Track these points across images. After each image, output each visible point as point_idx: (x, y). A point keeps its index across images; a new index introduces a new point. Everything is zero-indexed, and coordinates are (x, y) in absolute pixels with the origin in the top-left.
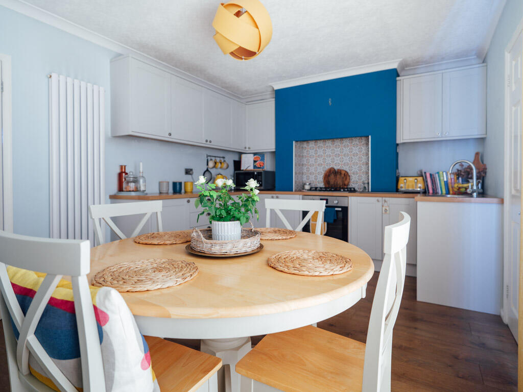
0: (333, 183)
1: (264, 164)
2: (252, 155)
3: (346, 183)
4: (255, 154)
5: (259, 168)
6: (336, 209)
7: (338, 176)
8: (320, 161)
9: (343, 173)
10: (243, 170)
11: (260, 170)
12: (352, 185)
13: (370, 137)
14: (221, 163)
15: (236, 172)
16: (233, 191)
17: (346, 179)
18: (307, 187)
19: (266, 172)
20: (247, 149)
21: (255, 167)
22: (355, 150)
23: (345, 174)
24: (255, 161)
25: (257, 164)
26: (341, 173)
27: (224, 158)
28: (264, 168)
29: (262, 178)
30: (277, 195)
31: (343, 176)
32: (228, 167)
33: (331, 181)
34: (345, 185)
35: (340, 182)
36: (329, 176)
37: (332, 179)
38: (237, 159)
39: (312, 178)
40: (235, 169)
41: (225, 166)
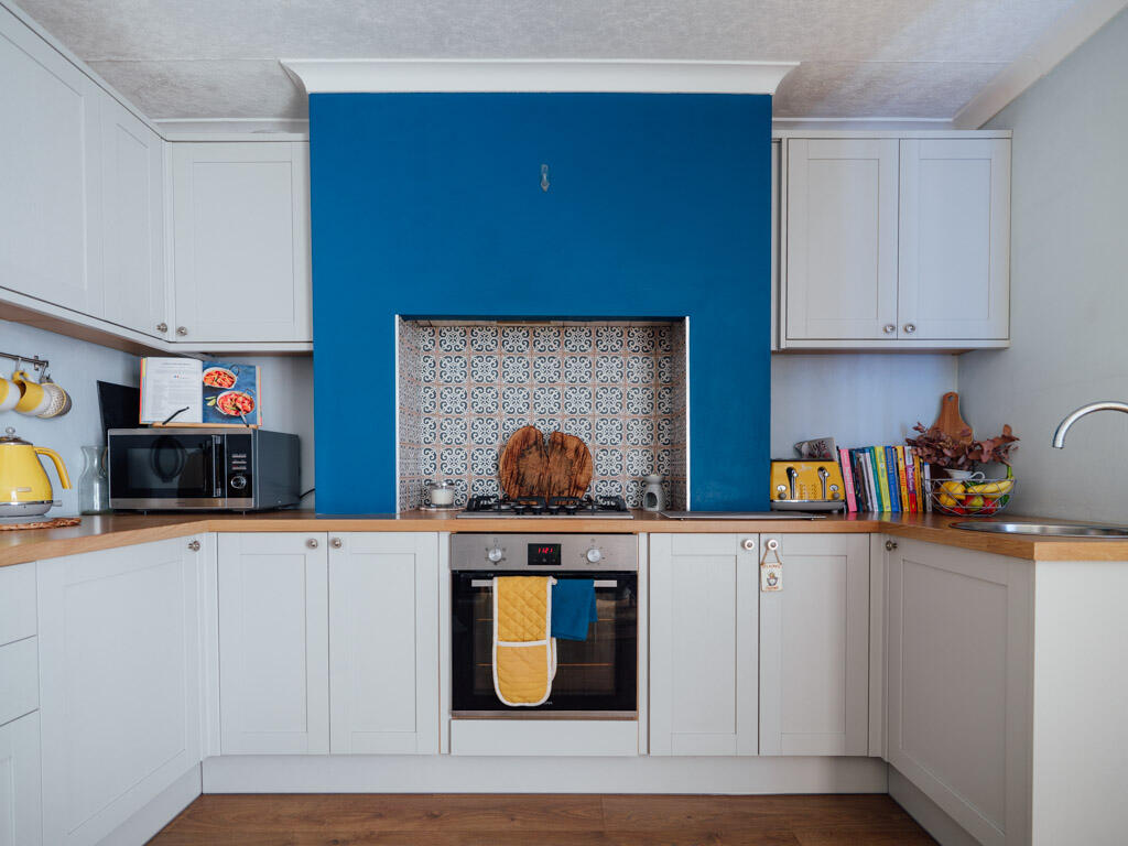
0: (535, 482)
1: (251, 403)
2: (197, 364)
3: (582, 479)
4: (210, 358)
5: (229, 418)
6: (598, 583)
7: (555, 457)
8: (486, 400)
9: (572, 445)
10: (145, 426)
11: (238, 428)
12: (598, 489)
13: (687, 318)
14: (22, 386)
15: (111, 432)
16: (97, 520)
17: (582, 466)
18: (441, 496)
19: (268, 437)
20: (171, 335)
21: (208, 413)
22: (610, 369)
23: (577, 450)
24: (209, 391)
25: (224, 402)
26: (563, 447)
27: (39, 363)
28: (254, 420)
29: (248, 459)
30: (333, 535)
31: (570, 455)
32: (65, 410)
33: (528, 473)
34: (578, 488)
35: (560, 478)
36: (522, 455)
37: (532, 466)
38: (117, 375)
39: (455, 462)
40: (109, 420)
41: (47, 401)
